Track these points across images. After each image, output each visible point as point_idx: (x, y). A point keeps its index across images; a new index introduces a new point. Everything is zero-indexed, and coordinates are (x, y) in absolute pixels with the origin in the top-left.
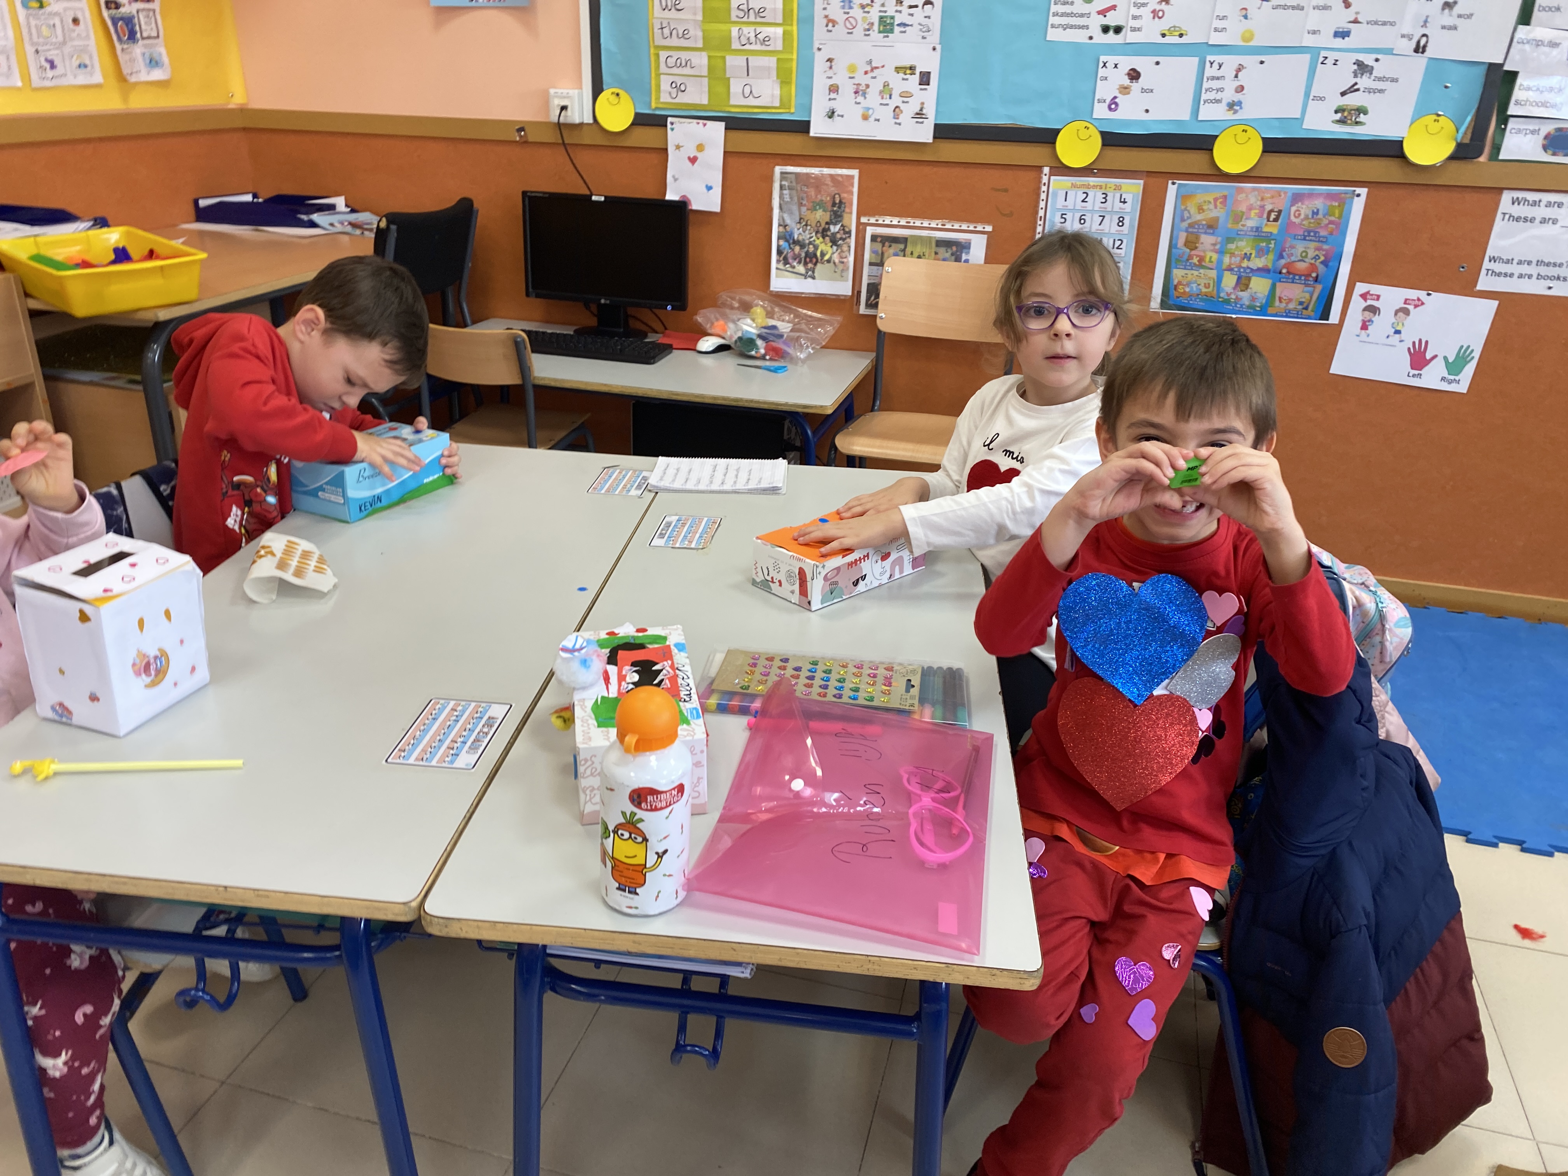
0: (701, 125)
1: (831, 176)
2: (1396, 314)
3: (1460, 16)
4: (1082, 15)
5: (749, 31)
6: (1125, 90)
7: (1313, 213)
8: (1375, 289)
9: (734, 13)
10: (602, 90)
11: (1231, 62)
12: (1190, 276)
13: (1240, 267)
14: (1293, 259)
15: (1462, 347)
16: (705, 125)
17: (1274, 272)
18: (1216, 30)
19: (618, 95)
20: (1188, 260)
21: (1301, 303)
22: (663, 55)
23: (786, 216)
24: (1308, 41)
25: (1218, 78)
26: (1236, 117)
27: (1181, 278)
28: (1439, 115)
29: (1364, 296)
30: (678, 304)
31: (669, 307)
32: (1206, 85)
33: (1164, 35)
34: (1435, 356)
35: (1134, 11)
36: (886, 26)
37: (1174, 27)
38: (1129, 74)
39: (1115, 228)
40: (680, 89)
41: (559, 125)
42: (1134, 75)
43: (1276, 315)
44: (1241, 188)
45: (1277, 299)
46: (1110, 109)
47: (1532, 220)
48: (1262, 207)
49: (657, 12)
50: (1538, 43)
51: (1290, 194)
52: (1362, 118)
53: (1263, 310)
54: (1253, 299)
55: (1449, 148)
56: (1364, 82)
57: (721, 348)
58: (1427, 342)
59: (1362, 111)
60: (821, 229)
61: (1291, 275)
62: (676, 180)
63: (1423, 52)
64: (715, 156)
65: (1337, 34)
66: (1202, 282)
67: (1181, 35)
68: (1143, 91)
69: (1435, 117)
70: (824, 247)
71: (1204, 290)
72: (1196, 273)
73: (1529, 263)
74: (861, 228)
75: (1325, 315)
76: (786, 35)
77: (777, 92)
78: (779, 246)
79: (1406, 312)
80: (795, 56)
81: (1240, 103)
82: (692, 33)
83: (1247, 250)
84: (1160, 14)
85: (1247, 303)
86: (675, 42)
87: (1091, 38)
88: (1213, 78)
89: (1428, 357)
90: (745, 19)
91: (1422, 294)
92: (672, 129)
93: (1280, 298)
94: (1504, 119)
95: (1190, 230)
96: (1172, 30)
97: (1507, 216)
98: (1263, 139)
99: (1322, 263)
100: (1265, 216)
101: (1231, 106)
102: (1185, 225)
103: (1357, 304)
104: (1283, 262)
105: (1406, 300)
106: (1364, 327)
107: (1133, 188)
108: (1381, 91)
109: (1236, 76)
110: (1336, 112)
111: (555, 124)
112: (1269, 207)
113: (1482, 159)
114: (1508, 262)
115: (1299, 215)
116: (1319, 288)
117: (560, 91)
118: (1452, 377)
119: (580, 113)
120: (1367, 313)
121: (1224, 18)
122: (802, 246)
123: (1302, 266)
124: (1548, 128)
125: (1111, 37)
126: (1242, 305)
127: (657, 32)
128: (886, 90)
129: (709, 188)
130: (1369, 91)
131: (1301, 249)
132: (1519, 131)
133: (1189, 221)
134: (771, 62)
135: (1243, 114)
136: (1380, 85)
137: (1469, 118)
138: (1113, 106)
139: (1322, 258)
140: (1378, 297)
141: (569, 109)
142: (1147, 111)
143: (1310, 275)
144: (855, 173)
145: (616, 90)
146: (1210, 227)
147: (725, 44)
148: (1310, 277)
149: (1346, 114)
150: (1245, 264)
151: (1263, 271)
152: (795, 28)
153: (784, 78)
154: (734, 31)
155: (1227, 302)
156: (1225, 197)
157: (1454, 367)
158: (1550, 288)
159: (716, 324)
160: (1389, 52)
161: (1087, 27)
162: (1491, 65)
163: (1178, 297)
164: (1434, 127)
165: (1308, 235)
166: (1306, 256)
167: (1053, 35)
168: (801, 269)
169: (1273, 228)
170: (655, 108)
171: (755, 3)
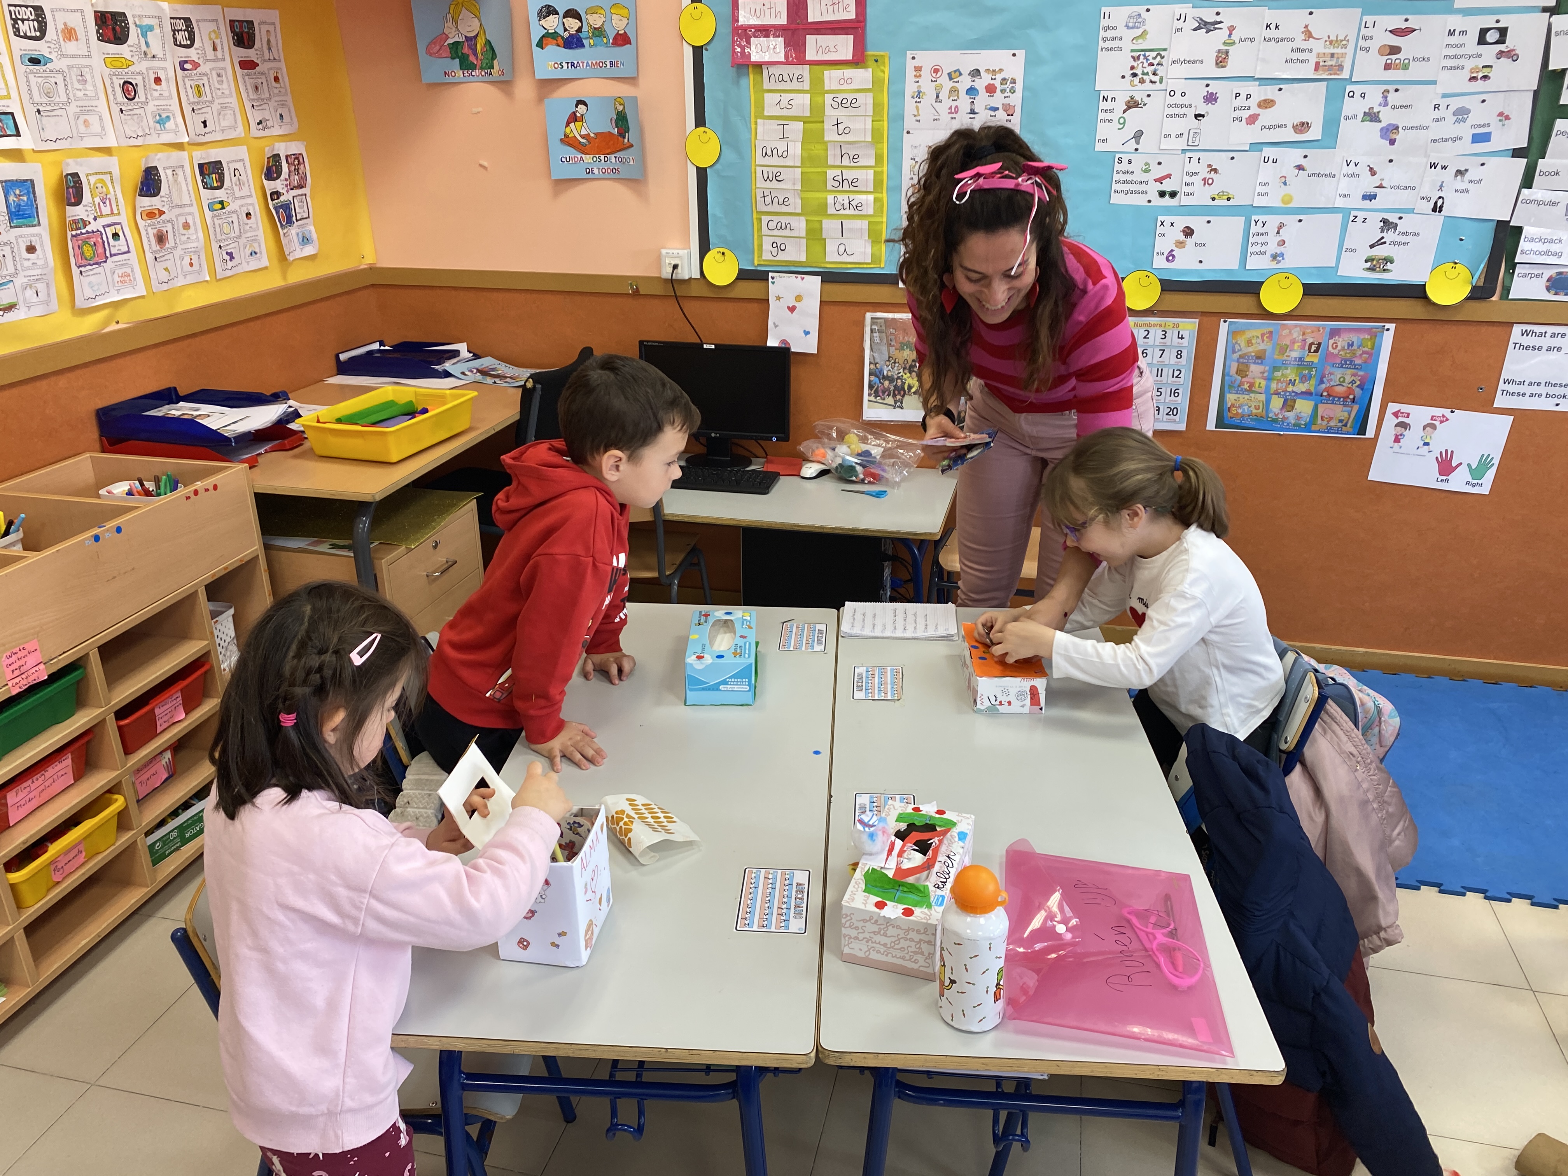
0: (799, 278)
2: (1424, 429)
3: (1470, 182)
4: (1141, 183)
5: (843, 198)
6: (1180, 244)
7: (1349, 345)
8: (1405, 408)
9: (830, 183)
10: (709, 250)
11: (1273, 221)
12: (1241, 399)
13: (1285, 391)
14: (1332, 383)
15: (1483, 455)
16: (803, 279)
17: (1316, 395)
18: (1259, 194)
19: (723, 254)
20: (1239, 386)
21: (1341, 421)
22: (765, 219)
23: (876, 355)
24: (1340, 203)
25: (1262, 234)
26: (1280, 266)
27: (1233, 402)
28: (1456, 263)
29: (1396, 414)
30: (783, 435)
31: (774, 439)
32: (1251, 240)
33: (1213, 199)
34: (1461, 464)
35: (1187, 179)
37: (1223, 192)
38: (1183, 231)
39: (1173, 360)
40: (779, 248)
41: (672, 282)
42: (1188, 232)
43: (1319, 431)
44: (1284, 325)
45: (1319, 417)
46: (1168, 260)
47: (1540, 348)
48: (1304, 340)
49: (760, 183)
50: (1539, 203)
51: (1328, 330)
52: (1389, 266)
53: (1308, 427)
54: (1298, 418)
55: (1466, 291)
56: (1389, 236)
57: (823, 473)
58: (1452, 452)
59: (1389, 260)
60: (908, 366)
61: (1331, 397)
62: (776, 326)
63: (1440, 211)
64: (812, 305)
65: (1365, 197)
66: (1253, 405)
67: (1229, 199)
68: (1197, 245)
69: (1452, 265)
71: (1255, 411)
72: (1247, 397)
73: (1539, 384)
75: (1362, 430)
76: (877, 202)
77: (869, 250)
78: (870, 381)
79: (1434, 427)
80: (885, 219)
81: (1282, 255)
82: (791, 201)
83: (1292, 377)
84: (1210, 181)
85: (1293, 422)
86: (776, 208)
87: (1149, 201)
88: (1258, 234)
89: (1454, 465)
90: (840, 188)
91: (1446, 412)
92: (773, 283)
93: (1322, 417)
94: (1512, 266)
95: (1241, 360)
96: (1221, 194)
97: (1518, 346)
98: (1303, 284)
99: (1358, 386)
100: (1307, 348)
101: (1274, 257)
102: (1236, 356)
103: (1390, 421)
104: (1324, 386)
105: (1433, 417)
106: (1397, 440)
107: (1189, 327)
108: (1404, 244)
109: (1278, 232)
110: (1366, 261)
111: (666, 280)
112: (1310, 341)
113: (1494, 299)
114: (1520, 383)
115: (1337, 346)
116: (1356, 407)
117: (671, 251)
118: (1475, 481)
119: (688, 270)
120: (1399, 428)
121: (1267, 184)
122: (891, 379)
123: (1340, 390)
124: (1549, 273)
125: (1167, 201)
126: (1288, 424)
127: (760, 199)
129: (807, 333)
130: (1394, 243)
131: (1339, 376)
132: (1525, 276)
133: (1240, 353)
134: (864, 224)
135: (1285, 264)
136: (1403, 239)
137: (1482, 266)
138: (1170, 258)
139: (1358, 383)
140: (1408, 415)
141: (679, 267)
142: (1201, 262)
143: (1348, 397)
145: (722, 250)
146: (1258, 358)
147: (821, 210)
148: (1346, 399)
149: (1375, 263)
150: (1290, 388)
151: (1307, 394)
152: (885, 195)
153: (874, 237)
154: (830, 199)
155: (1275, 421)
156: (1271, 333)
157: (1477, 472)
158: (1557, 405)
159: (817, 452)
160: (1411, 211)
161: (1146, 192)
162: (1500, 223)
163: (1231, 418)
164: (1452, 273)
165: (1347, 363)
166: (1344, 381)
167: (1115, 199)
168: (890, 400)
169: (1314, 358)
170: (756, 263)
171: (849, 175)
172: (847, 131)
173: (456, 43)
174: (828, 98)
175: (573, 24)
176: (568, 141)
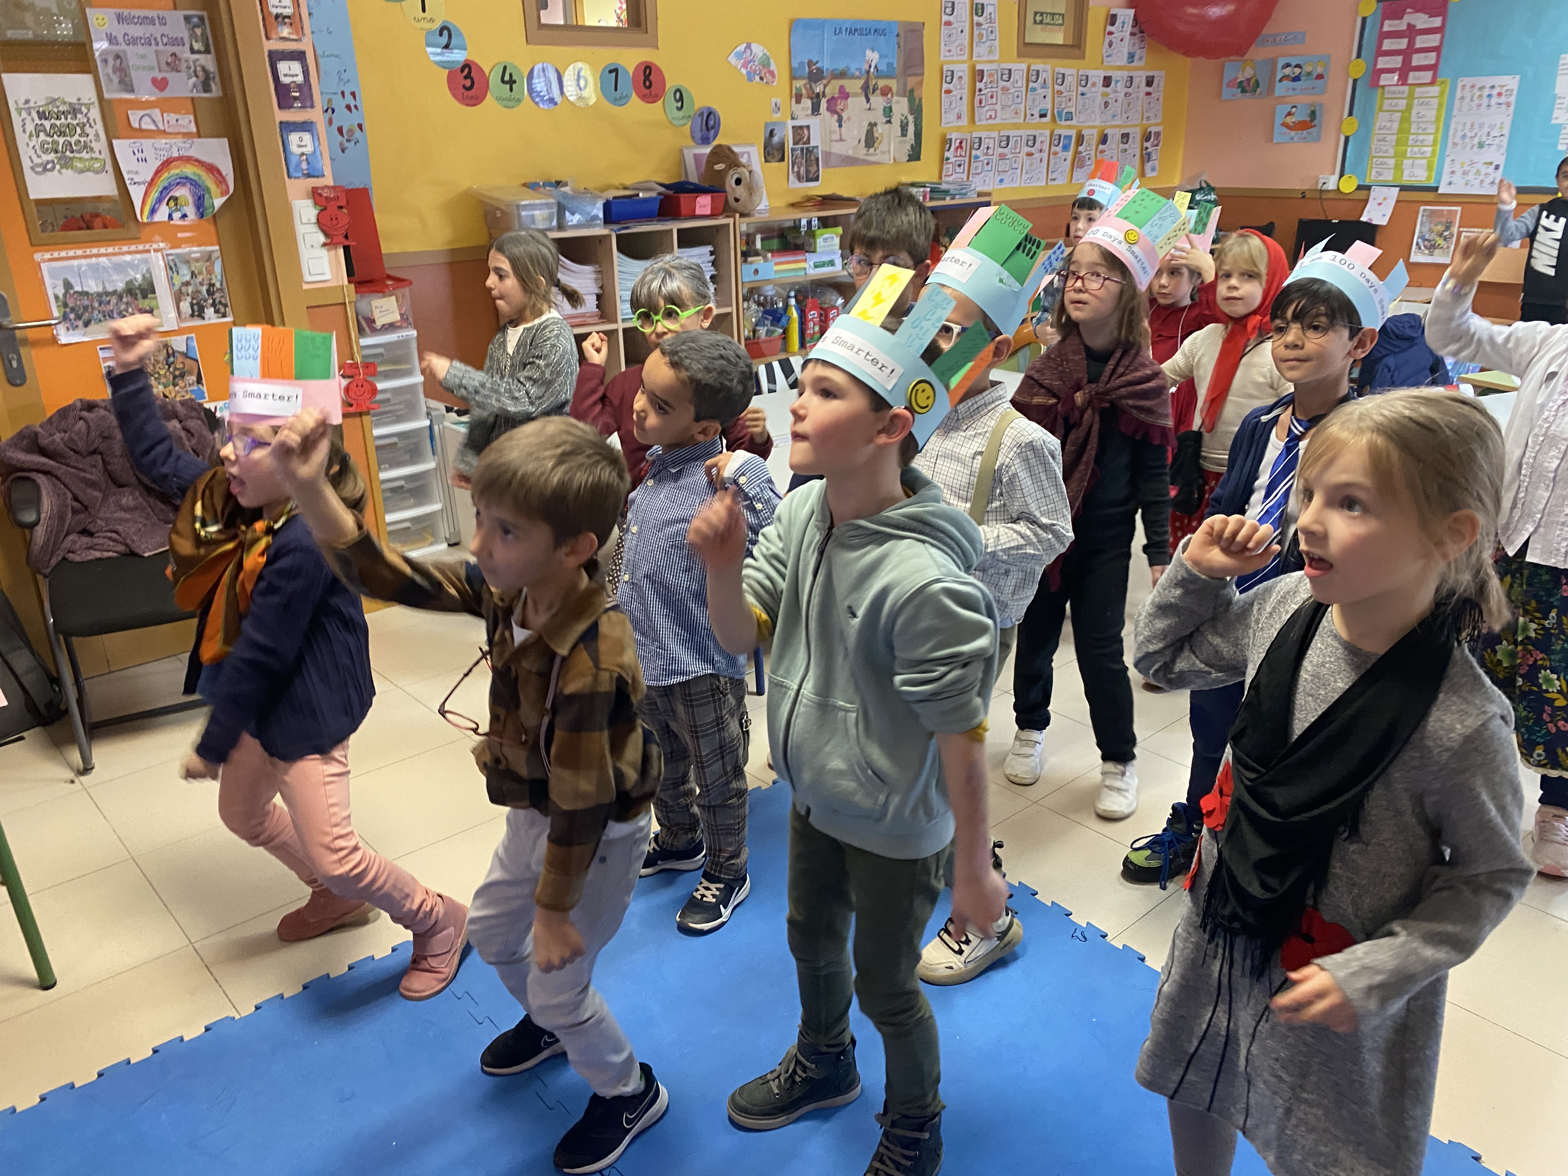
0: (1387, 189)
1: (1448, 211)
5: (1416, 149)
9: (1410, 143)
10: (1344, 176)
16: (1389, 189)
19: (1351, 177)
22: (1375, 160)
23: (1423, 228)
36: (1481, 145)
40: (1379, 174)
41: (1321, 191)
49: (1375, 142)
60: (1439, 234)
62: (1369, 212)
64: (1392, 203)
70: (1440, 241)
74: (1459, 234)
76: (1434, 152)
77: (1426, 174)
78: (1417, 241)
80: (1436, 159)
82: (1389, 151)
86: (1380, 154)
90: (1415, 144)
92: (1373, 191)
111: (1319, 190)
117: (1324, 176)
119: (1332, 186)
122: (1429, 241)
127: (1373, 150)
128: (1478, 173)
129: (1384, 215)
134: (1424, 162)
141: (1327, 184)
144: (1458, 209)
145: (1350, 175)
147: (1404, 155)
152: (1438, 147)
153: (1429, 168)
154: (1409, 149)
168: (1427, 252)
170: (1367, 183)
171: (1421, 137)
172: (1423, 116)
173: (1241, 82)
174: (1416, 101)
175: (1297, 70)
176: (1285, 125)
